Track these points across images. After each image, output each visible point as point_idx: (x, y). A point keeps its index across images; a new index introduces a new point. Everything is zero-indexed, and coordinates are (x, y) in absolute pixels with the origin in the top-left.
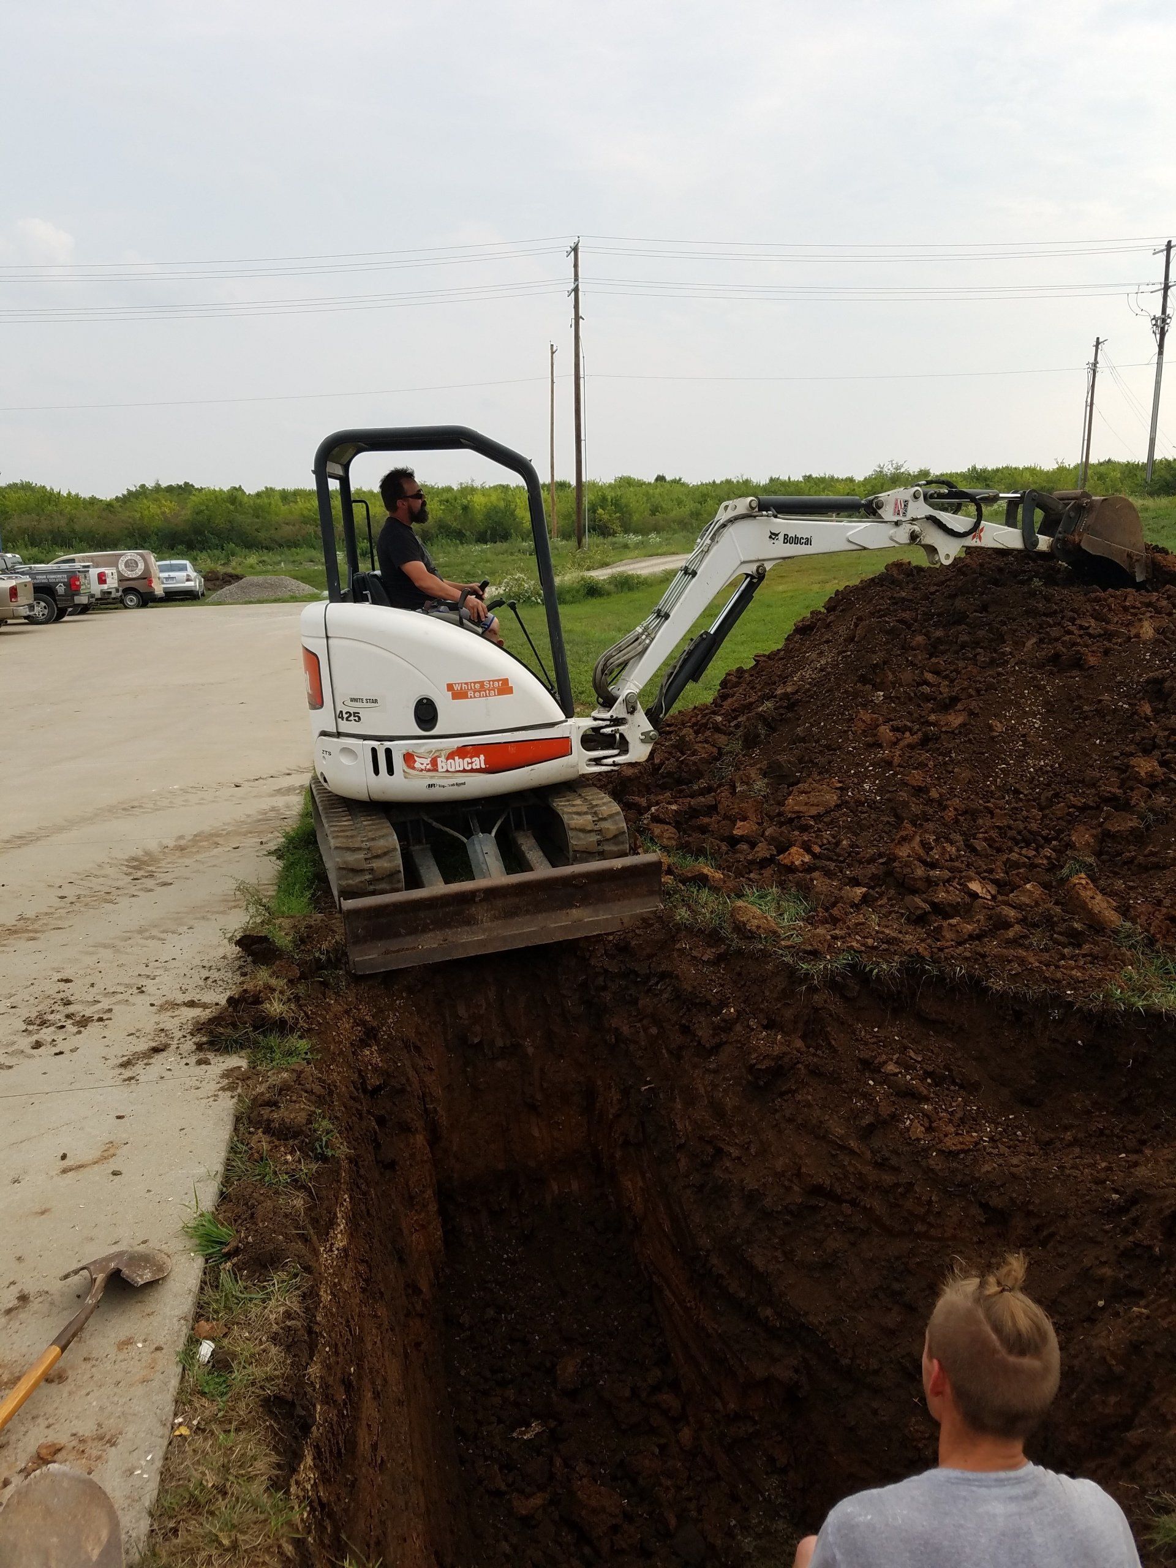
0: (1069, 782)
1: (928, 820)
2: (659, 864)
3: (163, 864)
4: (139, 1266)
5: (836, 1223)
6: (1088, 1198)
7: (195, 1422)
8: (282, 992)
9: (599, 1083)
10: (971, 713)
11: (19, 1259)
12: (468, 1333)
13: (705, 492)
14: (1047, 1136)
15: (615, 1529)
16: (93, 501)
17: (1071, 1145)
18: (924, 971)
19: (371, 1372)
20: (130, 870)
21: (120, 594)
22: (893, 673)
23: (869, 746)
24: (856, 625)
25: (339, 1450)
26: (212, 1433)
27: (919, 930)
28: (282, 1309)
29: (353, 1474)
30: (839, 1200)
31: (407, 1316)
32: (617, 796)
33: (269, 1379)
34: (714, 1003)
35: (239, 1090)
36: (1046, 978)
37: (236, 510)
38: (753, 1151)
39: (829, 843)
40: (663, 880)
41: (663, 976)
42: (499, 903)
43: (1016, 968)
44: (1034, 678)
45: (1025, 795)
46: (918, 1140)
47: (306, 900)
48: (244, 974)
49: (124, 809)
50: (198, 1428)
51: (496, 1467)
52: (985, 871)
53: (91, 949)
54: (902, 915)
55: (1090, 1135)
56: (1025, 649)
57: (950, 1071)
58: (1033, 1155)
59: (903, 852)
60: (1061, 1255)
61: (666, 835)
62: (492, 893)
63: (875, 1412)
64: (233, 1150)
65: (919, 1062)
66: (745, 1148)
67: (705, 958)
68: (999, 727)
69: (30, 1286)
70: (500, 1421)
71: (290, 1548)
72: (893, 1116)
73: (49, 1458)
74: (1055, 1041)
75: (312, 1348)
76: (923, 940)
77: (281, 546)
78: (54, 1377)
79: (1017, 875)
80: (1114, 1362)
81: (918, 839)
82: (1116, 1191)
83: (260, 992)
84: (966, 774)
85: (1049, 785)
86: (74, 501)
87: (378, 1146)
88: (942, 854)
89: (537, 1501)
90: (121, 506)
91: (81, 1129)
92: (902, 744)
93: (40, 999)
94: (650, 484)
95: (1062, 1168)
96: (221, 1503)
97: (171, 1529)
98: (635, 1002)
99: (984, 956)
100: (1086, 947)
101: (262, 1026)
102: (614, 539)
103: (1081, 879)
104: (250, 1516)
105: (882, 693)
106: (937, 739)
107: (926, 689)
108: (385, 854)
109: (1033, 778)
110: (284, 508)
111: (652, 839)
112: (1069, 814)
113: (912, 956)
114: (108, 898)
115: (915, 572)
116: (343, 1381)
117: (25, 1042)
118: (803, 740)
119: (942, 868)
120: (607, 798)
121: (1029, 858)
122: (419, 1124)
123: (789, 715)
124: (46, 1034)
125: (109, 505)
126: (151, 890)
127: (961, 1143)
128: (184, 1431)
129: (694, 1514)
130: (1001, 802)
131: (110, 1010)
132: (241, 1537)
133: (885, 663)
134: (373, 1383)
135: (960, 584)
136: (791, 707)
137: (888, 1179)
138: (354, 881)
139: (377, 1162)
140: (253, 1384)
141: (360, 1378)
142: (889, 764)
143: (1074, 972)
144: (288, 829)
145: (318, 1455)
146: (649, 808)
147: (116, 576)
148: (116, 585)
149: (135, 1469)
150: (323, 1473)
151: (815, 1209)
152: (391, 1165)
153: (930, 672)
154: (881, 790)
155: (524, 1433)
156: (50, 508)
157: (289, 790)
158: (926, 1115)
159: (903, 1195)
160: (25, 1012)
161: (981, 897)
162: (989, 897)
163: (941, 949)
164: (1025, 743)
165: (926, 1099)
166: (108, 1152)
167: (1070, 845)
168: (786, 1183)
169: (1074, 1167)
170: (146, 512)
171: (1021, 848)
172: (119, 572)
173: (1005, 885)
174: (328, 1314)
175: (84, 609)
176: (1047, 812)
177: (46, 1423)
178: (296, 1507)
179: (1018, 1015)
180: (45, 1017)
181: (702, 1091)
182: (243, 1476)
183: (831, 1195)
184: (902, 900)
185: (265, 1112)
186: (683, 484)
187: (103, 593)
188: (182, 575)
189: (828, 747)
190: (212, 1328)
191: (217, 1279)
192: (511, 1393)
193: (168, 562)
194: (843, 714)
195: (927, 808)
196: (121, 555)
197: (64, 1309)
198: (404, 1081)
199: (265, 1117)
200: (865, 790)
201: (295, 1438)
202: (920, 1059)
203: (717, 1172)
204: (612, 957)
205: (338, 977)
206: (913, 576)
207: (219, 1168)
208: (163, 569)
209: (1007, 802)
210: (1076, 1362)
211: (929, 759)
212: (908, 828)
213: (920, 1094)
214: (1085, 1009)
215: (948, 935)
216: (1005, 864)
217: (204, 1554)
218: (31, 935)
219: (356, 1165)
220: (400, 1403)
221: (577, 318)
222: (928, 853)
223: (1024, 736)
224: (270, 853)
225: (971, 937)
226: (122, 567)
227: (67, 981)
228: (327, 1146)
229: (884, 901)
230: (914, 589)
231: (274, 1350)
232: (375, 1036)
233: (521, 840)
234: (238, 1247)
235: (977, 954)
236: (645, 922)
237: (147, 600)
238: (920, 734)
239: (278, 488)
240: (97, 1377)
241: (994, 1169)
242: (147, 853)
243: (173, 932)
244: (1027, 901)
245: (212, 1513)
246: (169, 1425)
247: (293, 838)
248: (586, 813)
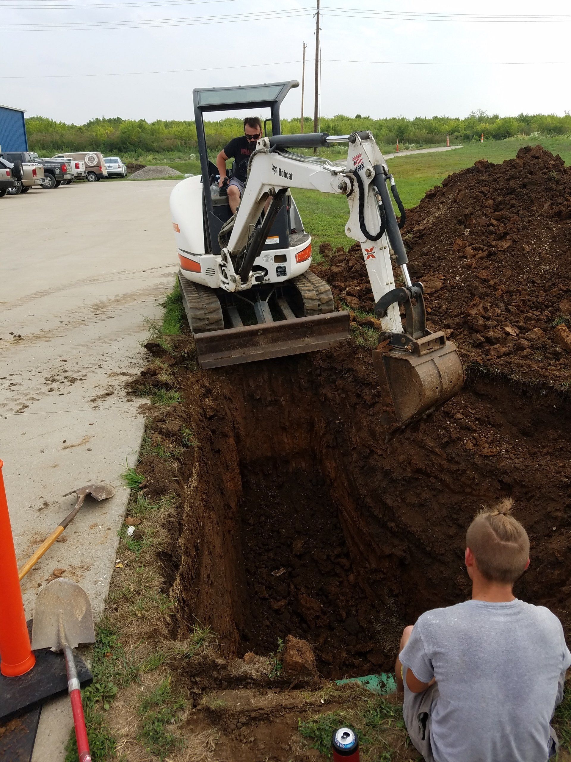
0: (560, 278)
1: (487, 296)
2: (348, 316)
3: (109, 308)
4: (100, 492)
5: (427, 486)
6: (552, 480)
7: (126, 562)
8: (166, 370)
9: (316, 419)
10: (514, 242)
11: (44, 487)
12: (252, 527)
13: (382, 124)
14: (534, 450)
15: (317, 617)
16: (73, 127)
17: (545, 455)
18: (479, 370)
19: (207, 543)
20: (94, 310)
21: (86, 174)
22: (476, 219)
23: (460, 257)
24: (458, 194)
25: (192, 576)
26: (133, 567)
27: (478, 350)
28: (166, 513)
29: (198, 587)
30: (429, 476)
31: (225, 518)
32: (329, 282)
33: (160, 544)
34: (374, 383)
35: (147, 414)
36: (540, 374)
37: (143, 132)
38: (388, 452)
39: (436, 307)
40: (351, 324)
41: (349, 370)
42: (270, 335)
43: (526, 369)
44: (547, 224)
45: (538, 284)
46: (470, 449)
47: (177, 328)
48: (148, 361)
49: (90, 281)
50: (127, 565)
51: (264, 587)
52: (514, 322)
53: (76, 347)
54: (470, 343)
55: (556, 451)
56: (544, 208)
57: (488, 418)
58: (526, 459)
59: (474, 312)
60: (537, 506)
61: (354, 302)
62: (266, 331)
63: (441, 572)
64: (144, 441)
65: (473, 414)
66: (385, 450)
67: (370, 362)
68: (527, 249)
69: (49, 500)
70: (266, 567)
71: (169, 619)
72: (458, 439)
73: (59, 575)
74: (542, 405)
75: (180, 531)
76: (480, 356)
77: (164, 150)
78: (61, 540)
79: (530, 324)
80: (559, 556)
81: (481, 305)
82: (567, 477)
83: (156, 370)
84: (509, 273)
85: (550, 279)
86: (63, 126)
87: (212, 443)
88: (493, 313)
89: (282, 603)
90: (86, 129)
91: (73, 429)
92: (477, 256)
93: (52, 369)
94: (352, 119)
95: (540, 465)
96: (137, 598)
97: (115, 608)
98: (334, 382)
99: (510, 363)
100: (562, 361)
101: (157, 385)
102: (333, 149)
103: (563, 326)
104: (150, 604)
105: (469, 230)
106: (495, 254)
107: (492, 228)
108: (214, 311)
109: (542, 275)
110: (166, 131)
111: (346, 304)
112: (559, 294)
113: (474, 363)
114: (83, 323)
115: (490, 166)
116: (195, 546)
117: (45, 389)
118: (426, 254)
119: (492, 320)
120: (324, 283)
121: (537, 316)
122: (231, 434)
123: (420, 241)
124: (55, 385)
125: (80, 129)
126: (104, 320)
127: (491, 452)
128: (121, 566)
129: (354, 612)
130: (525, 287)
131: (86, 375)
132: (146, 613)
133: (471, 214)
134: (208, 548)
135: (513, 173)
136: (421, 237)
137: (454, 467)
138: (200, 324)
139: (212, 450)
140: (153, 546)
141: (202, 545)
142: (469, 267)
143: (555, 372)
144: (168, 294)
145: (182, 578)
146: (345, 288)
147: (84, 165)
148: (84, 170)
149: (98, 581)
150: (185, 586)
151: (417, 479)
152: (218, 451)
153: (494, 219)
154: (464, 281)
155: (277, 573)
156: (51, 129)
157: (169, 275)
158: (474, 438)
159: (461, 475)
160: (45, 375)
161: (511, 335)
162: (515, 335)
163: (488, 360)
164: (540, 257)
165: (475, 431)
166: (86, 440)
167: (558, 310)
168: (404, 467)
169: (547, 465)
170: (99, 132)
171: (534, 310)
172: (85, 163)
173: (524, 329)
174: (188, 516)
175: (69, 182)
176: (548, 292)
177: (57, 560)
178: (172, 601)
179: (525, 393)
180: (55, 378)
181: (365, 424)
182: (147, 586)
183: (425, 473)
184: (471, 336)
185: (159, 424)
186: (370, 120)
187: (78, 173)
188: (116, 165)
189: (439, 258)
190: (134, 521)
191: (136, 498)
192: (271, 555)
193: (109, 158)
194: (448, 241)
195: (487, 290)
196: (86, 154)
197: (65, 510)
198: (224, 414)
199: (159, 427)
200: (456, 280)
201: (172, 570)
202: (473, 412)
203: (371, 461)
204: (324, 360)
205: (192, 365)
206: (489, 168)
207: (137, 448)
208: (107, 162)
209: (529, 287)
210: (540, 555)
211: (490, 265)
212: (477, 300)
213: (472, 428)
214: (559, 390)
215: (493, 353)
216: (524, 319)
217: (129, 620)
218: (47, 339)
219: (202, 450)
220: (221, 557)
221: (318, 29)
222: (486, 313)
223: (540, 253)
224: (160, 305)
225: (505, 354)
226: (87, 160)
227: (65, 361)
228: (188, 441)
229: (462, 336)
230: (489, 175)
231: (163, 531)
232: (211, 393)
233: (280, 304)
234: (146, 485)
235: (507, 362)
236: (341, 344)
237: (99, 177)
238: (487, 251)
239: (163, 120)
240: (81, 540)
241: (507, 464)
242: (102, 303)
243: (115, 340)
244: (534, 337)
245: (133, 602)
246: (114, 563)
247: (171, 298)
248: (313, 290)
